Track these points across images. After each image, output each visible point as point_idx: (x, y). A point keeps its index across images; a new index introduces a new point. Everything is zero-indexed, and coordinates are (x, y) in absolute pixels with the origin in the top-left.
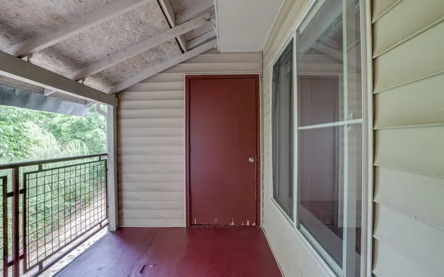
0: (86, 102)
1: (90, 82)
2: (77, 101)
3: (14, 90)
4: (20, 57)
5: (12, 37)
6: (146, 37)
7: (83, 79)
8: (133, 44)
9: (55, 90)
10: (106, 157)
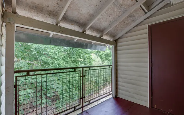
0: (105, 45)
1: (105, 37)
2: (102, 45)
3: (84, 44)
4: (83, 32)
5: (81, 27)
6: (125, 11)
7: (102, 36)
8: (119, 17)
9: (94, 42)
10: (112, 67)
